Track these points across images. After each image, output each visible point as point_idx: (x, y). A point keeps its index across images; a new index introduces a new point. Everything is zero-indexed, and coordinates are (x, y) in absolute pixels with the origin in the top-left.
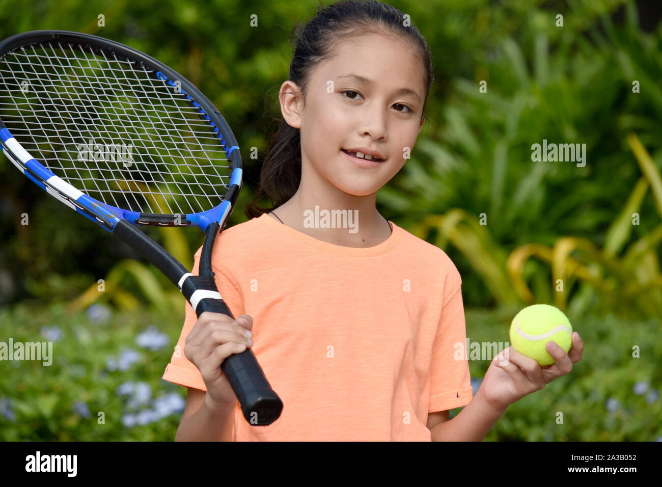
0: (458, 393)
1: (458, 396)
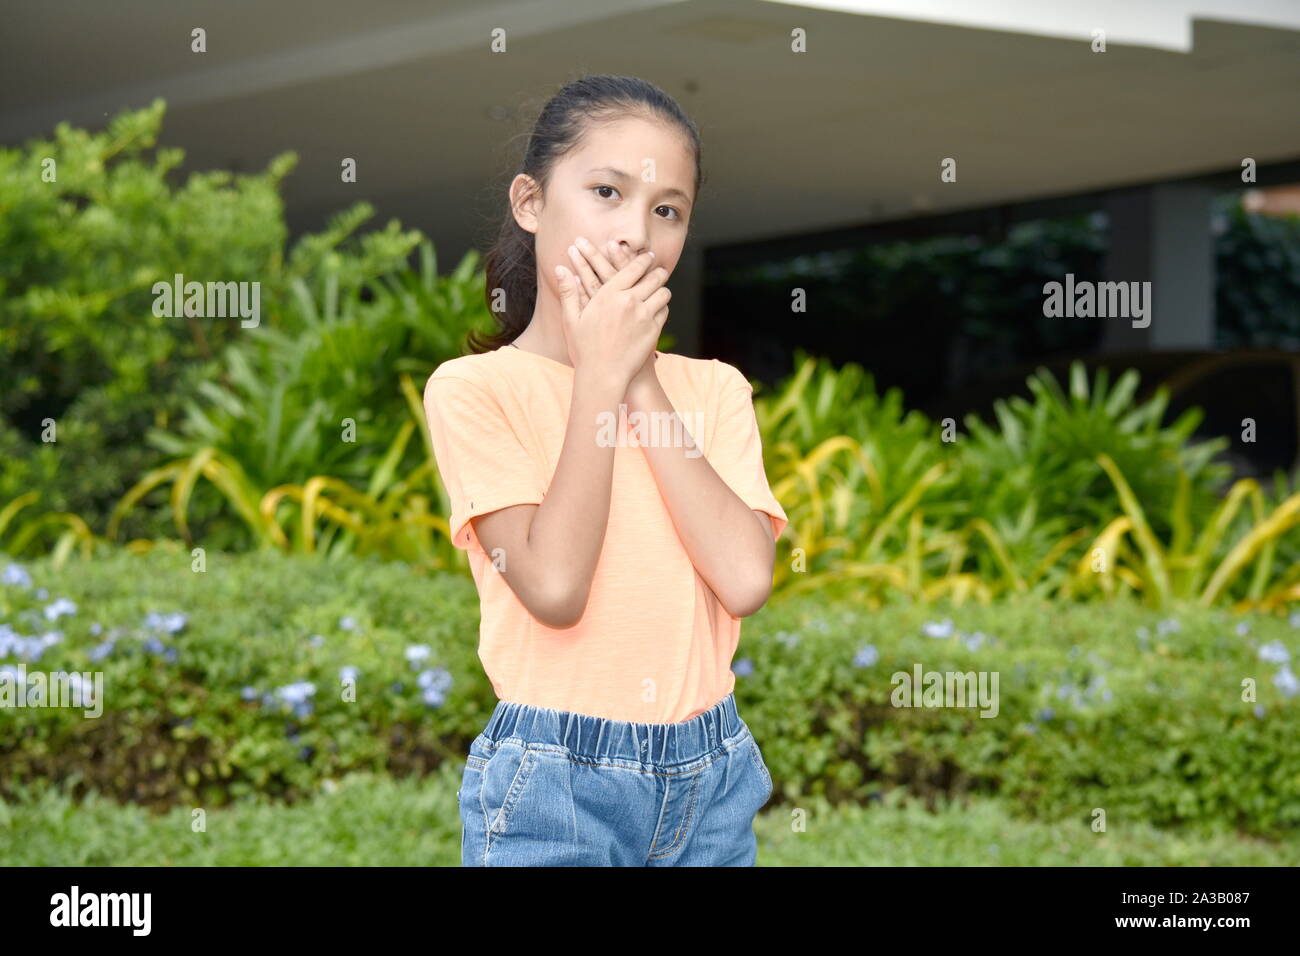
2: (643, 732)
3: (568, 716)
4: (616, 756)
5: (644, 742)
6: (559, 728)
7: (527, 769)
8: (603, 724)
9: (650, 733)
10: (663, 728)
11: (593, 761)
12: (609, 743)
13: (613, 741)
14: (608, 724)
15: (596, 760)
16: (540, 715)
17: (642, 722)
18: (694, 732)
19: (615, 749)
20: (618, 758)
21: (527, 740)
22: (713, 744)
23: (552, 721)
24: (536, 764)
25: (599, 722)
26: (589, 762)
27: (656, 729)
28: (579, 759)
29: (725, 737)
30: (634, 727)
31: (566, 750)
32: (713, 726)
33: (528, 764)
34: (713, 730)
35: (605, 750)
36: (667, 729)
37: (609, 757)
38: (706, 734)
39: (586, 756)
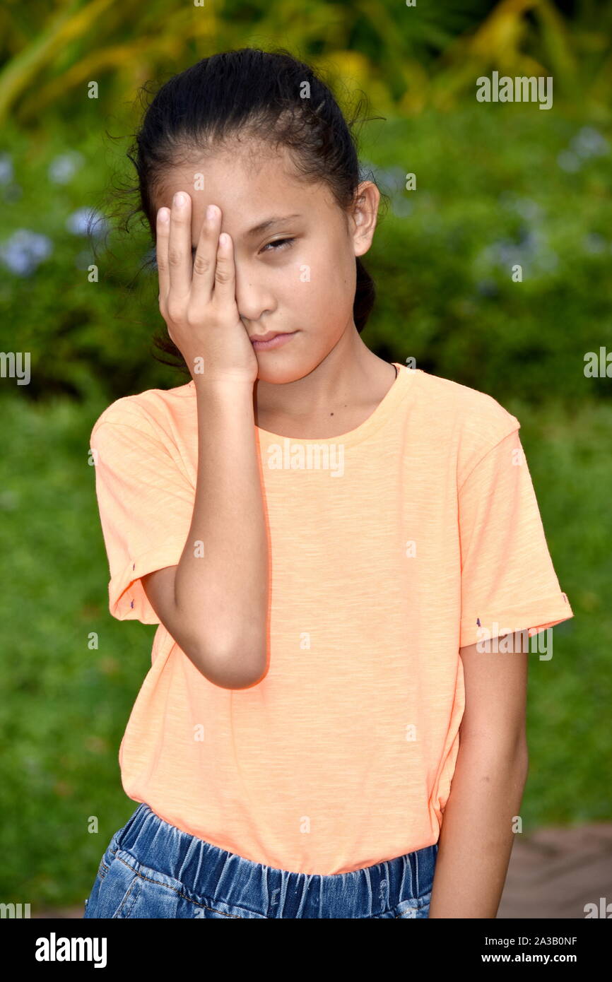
0: (478, 620)
1: (478, 623)
2: (275, 878)
3: (190, 841)
4: (239, 902)
5: (275, 892)
6: (177, 854)
7: (129, 905)
8: (229, 860)
9: (285, 883)
10: (303, 879)
11: (210, 904)
12: (233, 885)
13: (238, 882)
14: (235, 862)
15: (212, 903)
16: (163, 832)
17: (275, 867)
18: (350, 889)
19: (239, 894)
20: (241, 906)
21: (141, 861)
22: (383, 904)
23: (172, 843)
24: (140, 898)
25: (225, 855)
26: (204, 904)
27: (293, 879)
28: (194, 898)
29: (407, 897)
30: (265, 871)
31: (178, 884)
32: (385, 883)
33: (131, 898)
34: (385, 889)
35: (226, 895)
36: (307, 882)
37: (229, 903)
38: (370, 892)
39: (204, 895)
